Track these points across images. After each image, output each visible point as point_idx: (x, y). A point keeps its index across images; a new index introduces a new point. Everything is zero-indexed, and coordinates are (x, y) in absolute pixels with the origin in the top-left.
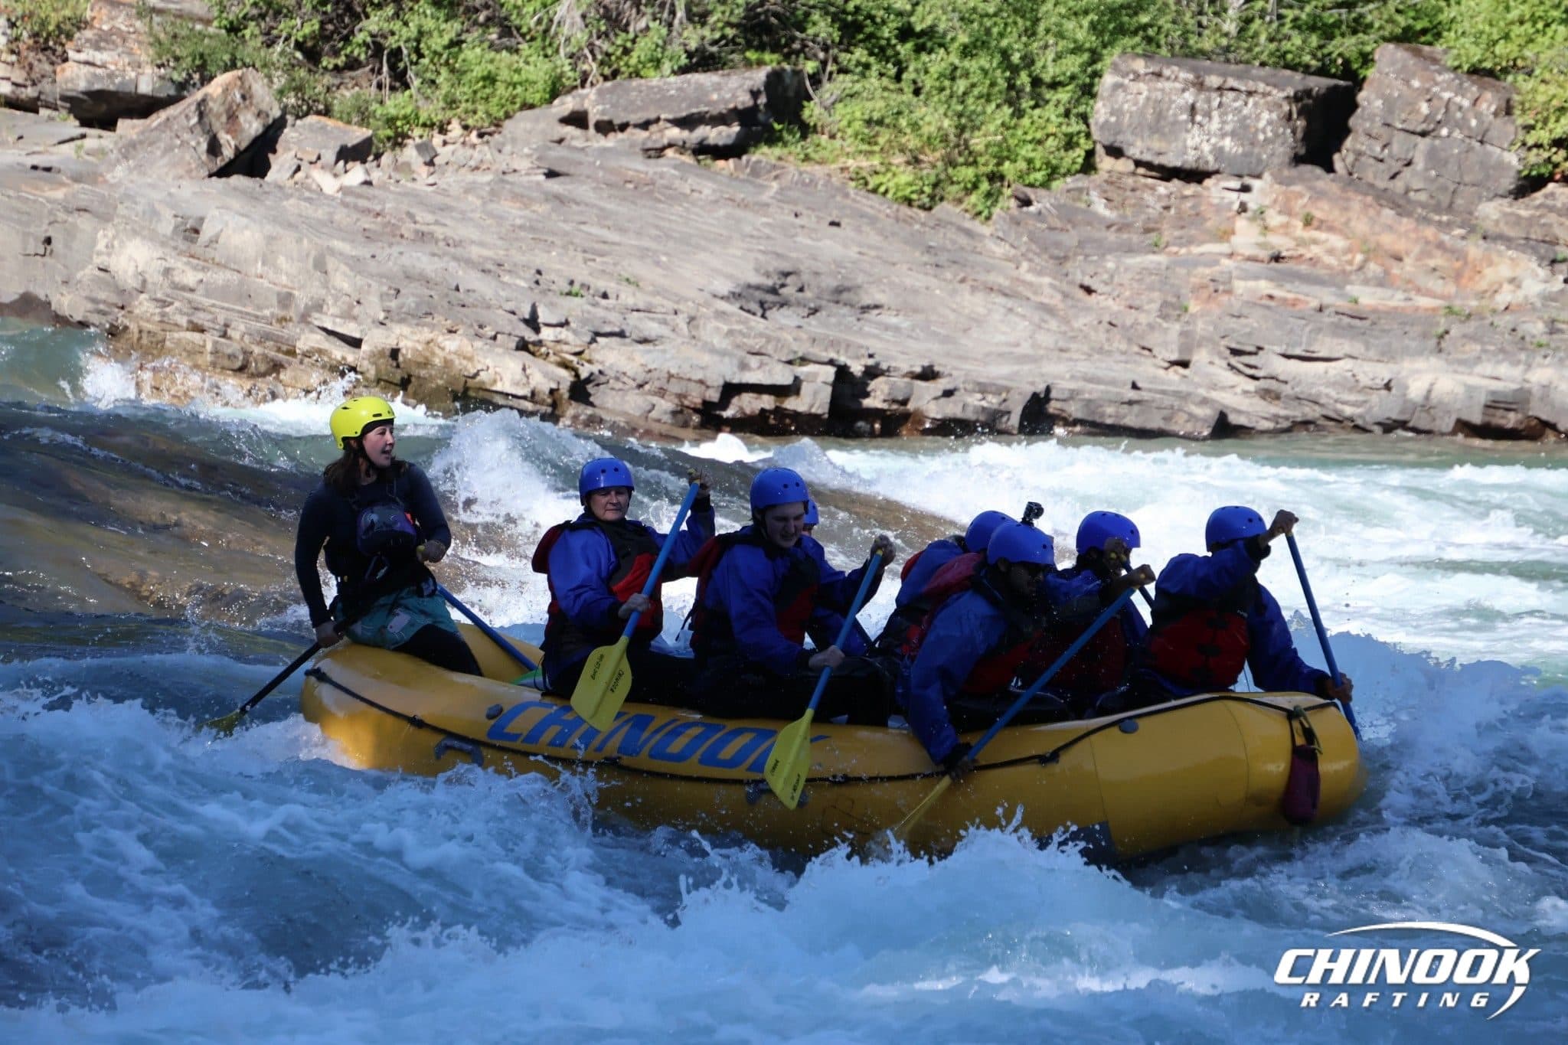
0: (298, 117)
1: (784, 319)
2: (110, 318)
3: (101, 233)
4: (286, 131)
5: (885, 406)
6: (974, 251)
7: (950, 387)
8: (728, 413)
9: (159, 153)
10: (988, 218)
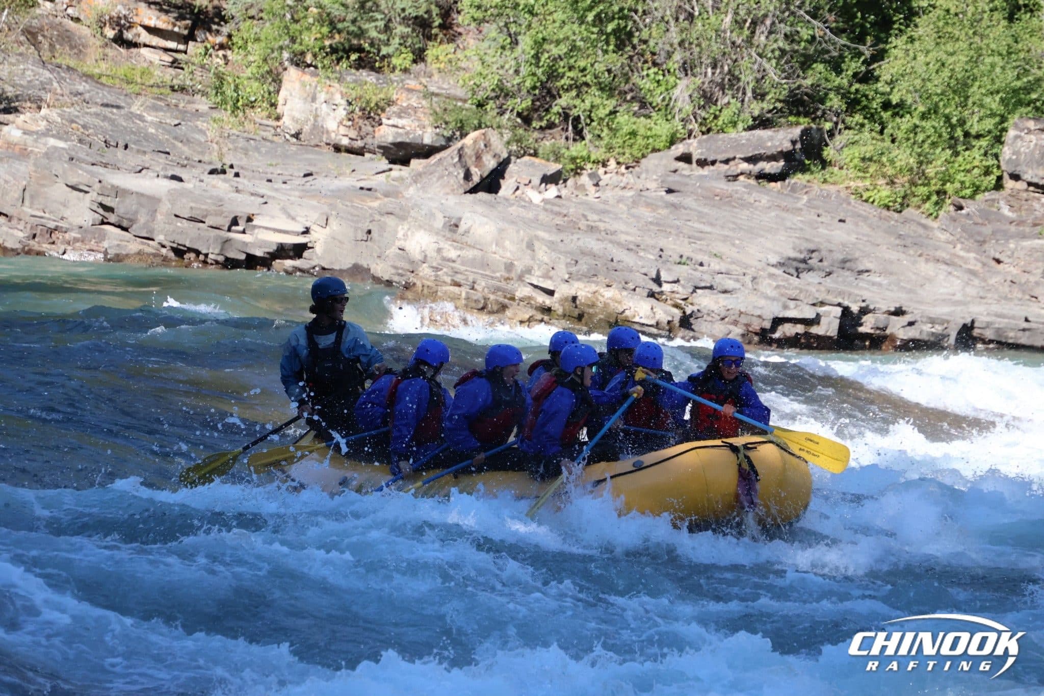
0: (518, 158)
1: (810, 278)
2: (405, 278)
3: (400, 227)
4: (511, 166)
5: (872, 331)
6: (927, 237)
7: (912, 320)
8: (776, 335)
9: (435, 179)
10: (936, 217)
